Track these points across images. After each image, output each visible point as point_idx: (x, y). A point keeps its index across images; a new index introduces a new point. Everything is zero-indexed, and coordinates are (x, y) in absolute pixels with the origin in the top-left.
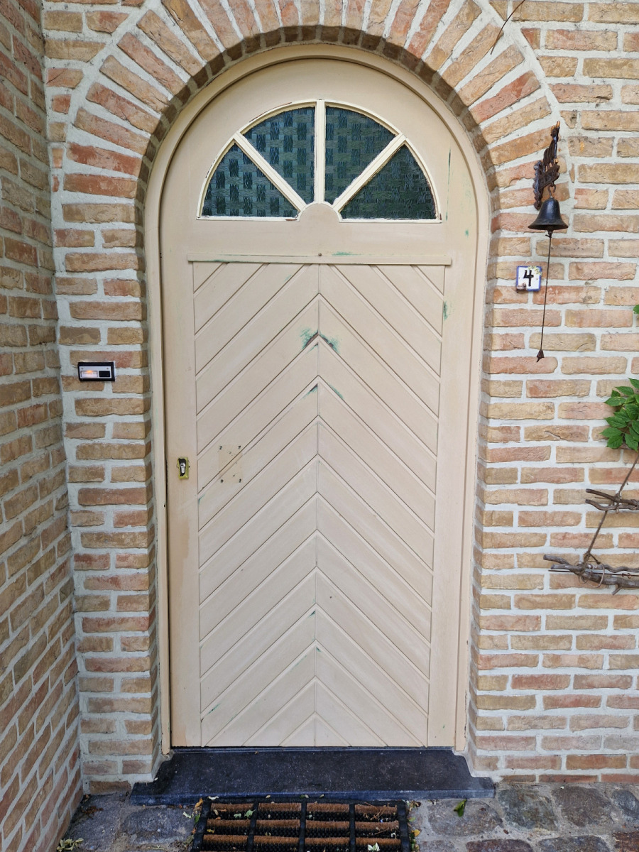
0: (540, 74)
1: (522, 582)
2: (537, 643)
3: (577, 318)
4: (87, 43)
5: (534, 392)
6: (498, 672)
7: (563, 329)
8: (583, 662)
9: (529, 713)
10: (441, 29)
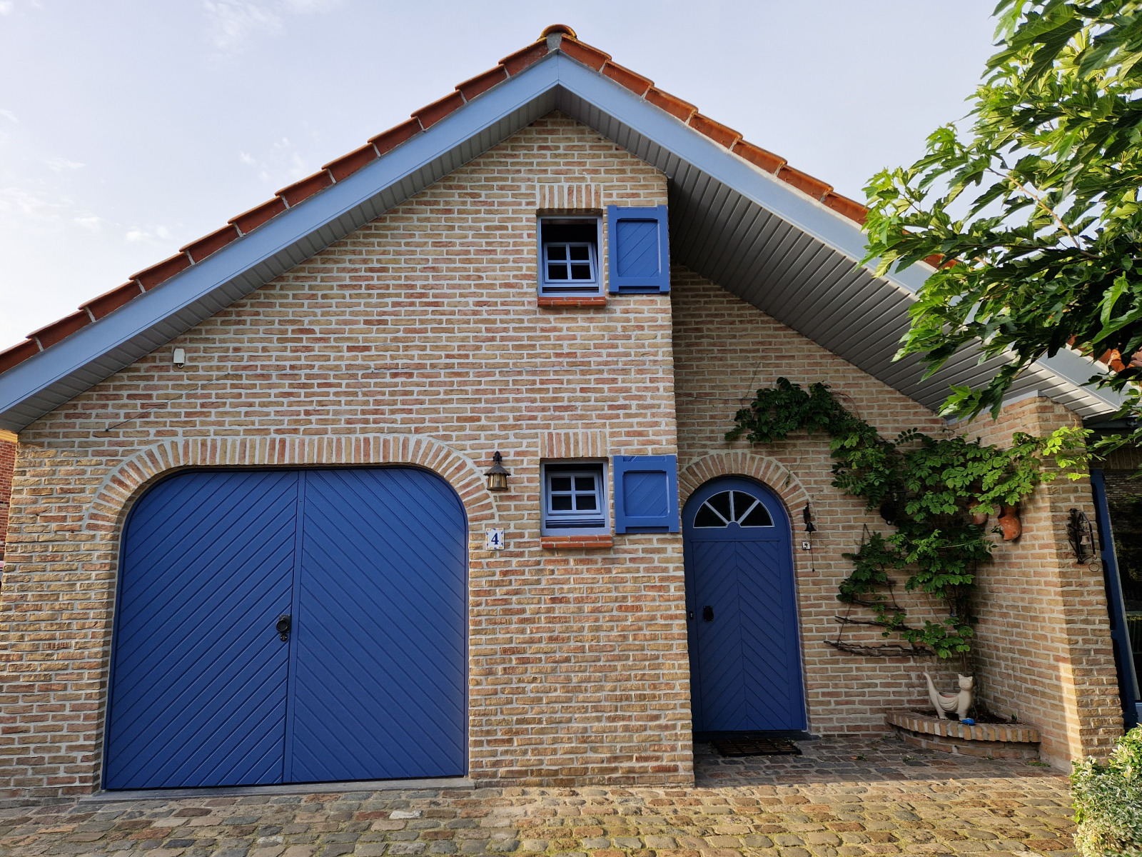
0: (801, 484)
5: (814, 584)
6: (816, 690)
7: (820, 562)
8: (847, 686)
9: (829, 707)
10: (769, 473)
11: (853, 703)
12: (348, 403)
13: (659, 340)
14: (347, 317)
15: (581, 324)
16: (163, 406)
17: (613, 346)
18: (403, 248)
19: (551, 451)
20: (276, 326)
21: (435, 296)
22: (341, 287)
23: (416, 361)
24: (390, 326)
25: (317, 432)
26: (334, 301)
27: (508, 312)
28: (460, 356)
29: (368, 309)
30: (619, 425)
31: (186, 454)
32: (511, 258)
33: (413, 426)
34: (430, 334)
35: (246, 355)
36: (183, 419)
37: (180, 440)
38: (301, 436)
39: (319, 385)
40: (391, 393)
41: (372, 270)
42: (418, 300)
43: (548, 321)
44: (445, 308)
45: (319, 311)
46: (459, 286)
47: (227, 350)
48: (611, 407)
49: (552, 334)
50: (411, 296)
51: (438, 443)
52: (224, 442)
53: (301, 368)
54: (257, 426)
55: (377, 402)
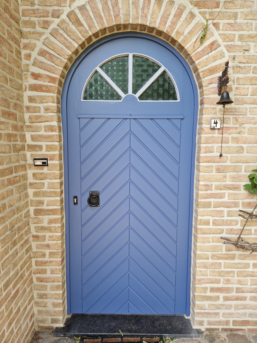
0: (220, 41)
1: (214, 249)
2: (220, 274)
3: (236, 140)
4: (38, 33)
5: (218, 170)
8: (239, 282)
9: (217, 303)
10: (179, 24)
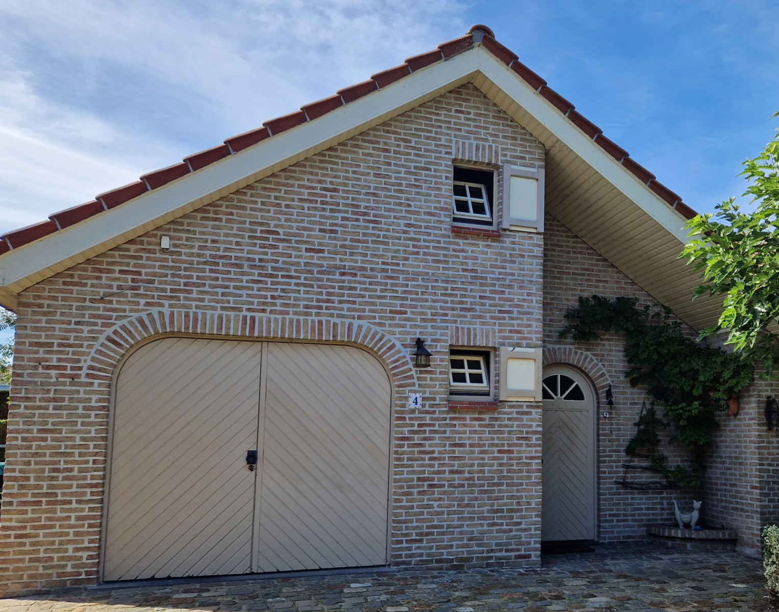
0: (606, 373)
3: (617, 424)
5: (609, 441)
6: (604, 513)
7: (615, 426)
11: (627, 520)
12: (306, 292)
13: (534, 267)
14: (306, 225)
15: (481, 248)
16: (152, 282)
17: (503, 268)
18: (351, 175)
19: (457, 340)
20: (247, 226)
21: (374, 216)
22: (301, 200)
23: (359, 264)
24: (339, 235)
25: (281, 313)
26: (295, 211)
27: (429, 234)
28: (393, 264)
29: (323, 220)
30: (504, 325)
31: (172, 323)
32: (433, 193)
33: (356, 314)
34: (370, 245)
35: (222, 246)
36: (169, 294)
37: (166, 311)
38: (267, 315)
39: (283, 276)
40: (341, 288)
41: (326, 189)
42: (361, 218)
43: (458, 244)
44: (382, 226)
45: (283, 217)
46: (393, 210)
47: (206, 241)
48: (500, 312)
49: (461, 254)
50: (356, 213)
51: (374, 328)
52: (204, 315)
53: (268, 261)
54: (231, 305)
55: (328, 294)
